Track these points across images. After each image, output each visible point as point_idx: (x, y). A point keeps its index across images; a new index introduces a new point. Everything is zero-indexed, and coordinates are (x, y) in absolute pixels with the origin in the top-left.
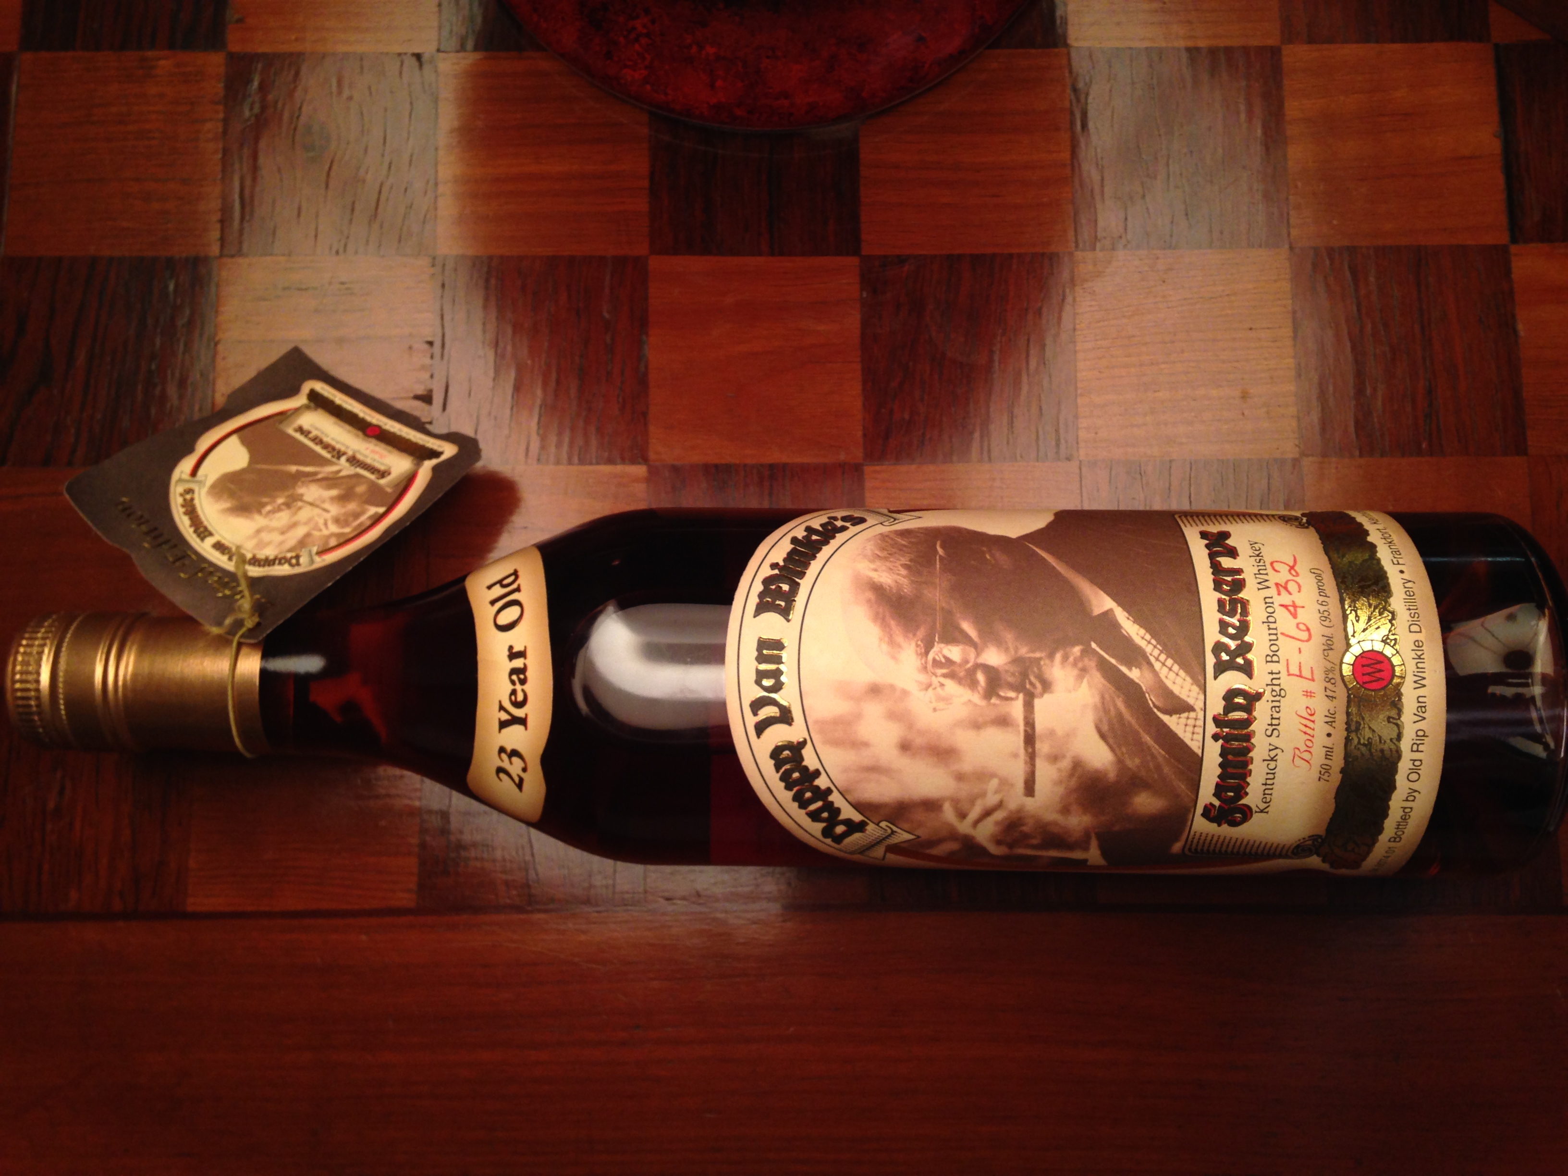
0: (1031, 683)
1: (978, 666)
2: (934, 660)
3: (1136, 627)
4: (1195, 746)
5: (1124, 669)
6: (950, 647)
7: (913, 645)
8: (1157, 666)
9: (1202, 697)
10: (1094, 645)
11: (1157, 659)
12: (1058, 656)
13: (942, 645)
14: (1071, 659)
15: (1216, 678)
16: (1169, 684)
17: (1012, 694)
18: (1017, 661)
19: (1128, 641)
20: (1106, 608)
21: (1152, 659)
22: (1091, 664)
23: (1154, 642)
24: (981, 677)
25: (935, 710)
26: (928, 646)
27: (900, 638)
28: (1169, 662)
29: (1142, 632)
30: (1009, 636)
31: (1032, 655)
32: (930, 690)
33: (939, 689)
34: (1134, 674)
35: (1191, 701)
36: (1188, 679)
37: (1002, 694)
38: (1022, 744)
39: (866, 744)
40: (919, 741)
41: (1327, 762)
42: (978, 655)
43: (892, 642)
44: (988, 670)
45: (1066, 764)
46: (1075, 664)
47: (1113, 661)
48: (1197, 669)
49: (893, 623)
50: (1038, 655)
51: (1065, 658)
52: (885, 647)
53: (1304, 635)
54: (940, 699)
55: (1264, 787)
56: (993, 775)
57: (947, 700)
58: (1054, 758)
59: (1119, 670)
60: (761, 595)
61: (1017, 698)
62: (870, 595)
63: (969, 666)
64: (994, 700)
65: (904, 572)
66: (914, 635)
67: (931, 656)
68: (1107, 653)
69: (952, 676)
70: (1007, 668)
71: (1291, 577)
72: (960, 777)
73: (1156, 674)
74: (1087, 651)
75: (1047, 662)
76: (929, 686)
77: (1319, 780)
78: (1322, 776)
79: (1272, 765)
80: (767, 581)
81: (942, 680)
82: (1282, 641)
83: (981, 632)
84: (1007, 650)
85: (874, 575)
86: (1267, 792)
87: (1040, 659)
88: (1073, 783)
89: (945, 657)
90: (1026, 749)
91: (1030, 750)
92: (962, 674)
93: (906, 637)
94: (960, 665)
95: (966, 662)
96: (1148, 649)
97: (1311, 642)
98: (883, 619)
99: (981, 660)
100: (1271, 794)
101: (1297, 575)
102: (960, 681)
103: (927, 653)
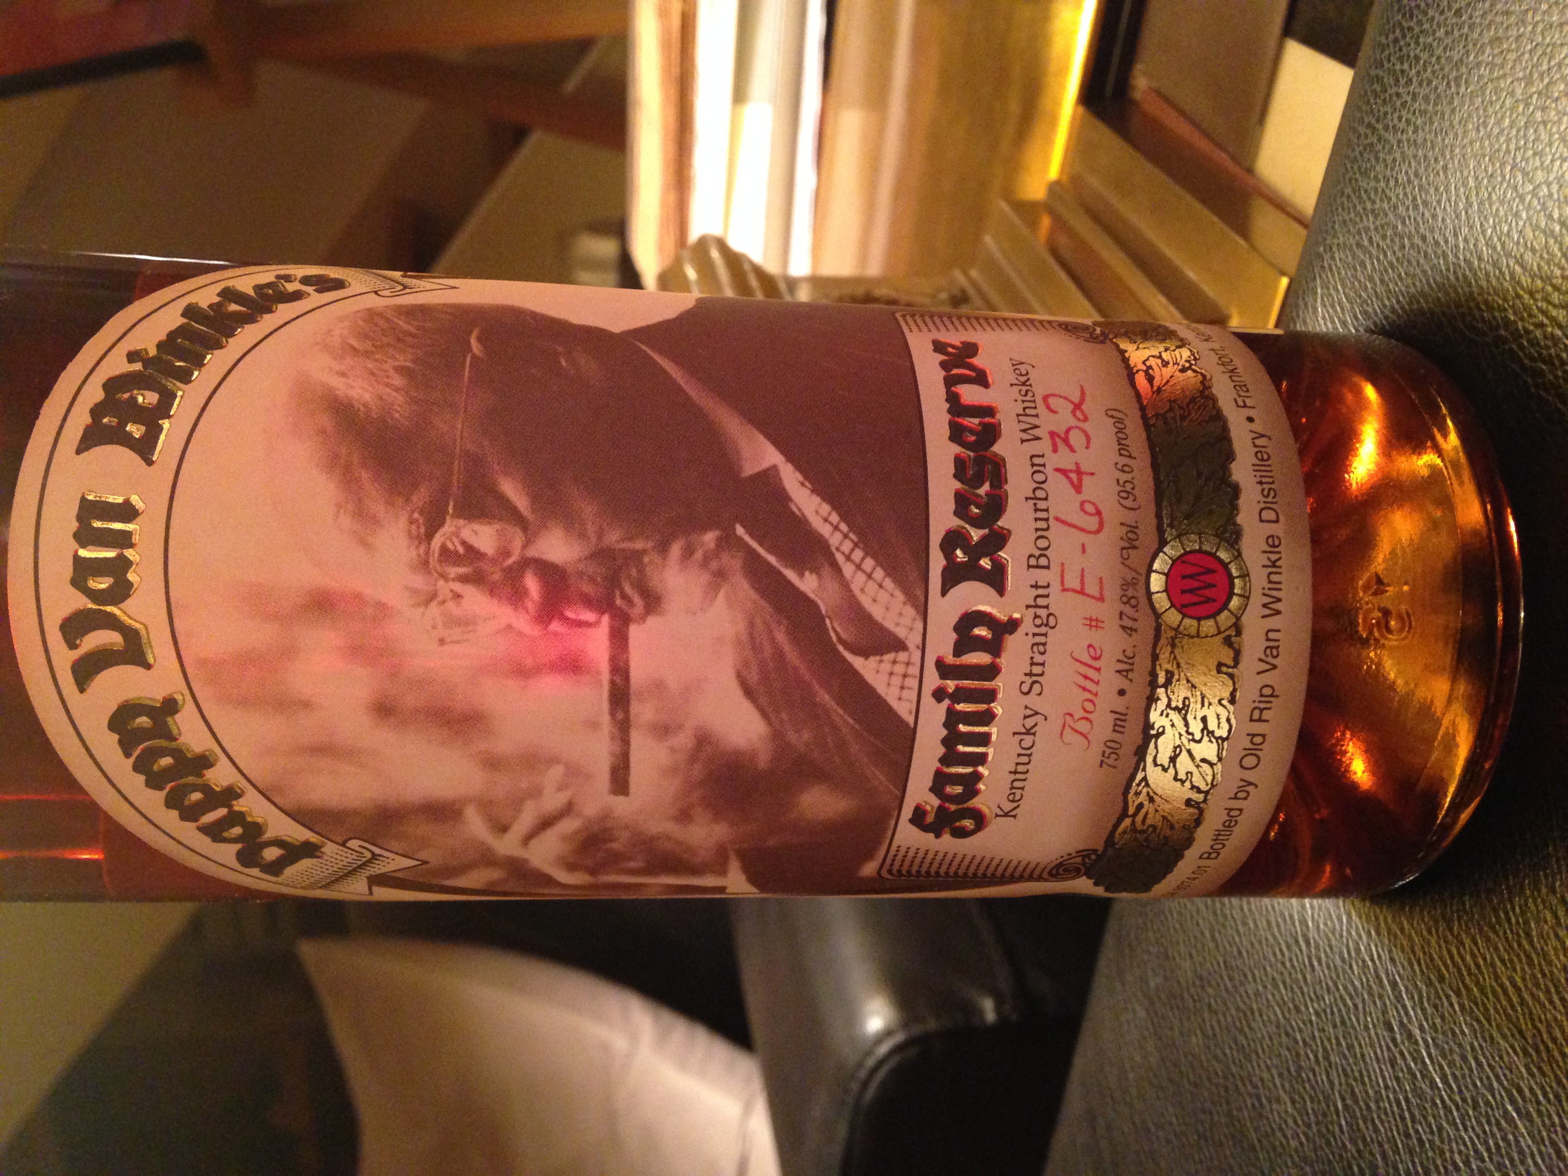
0: (624, 596)
1: (526, 563)
2: (444, 549)
3: (816, 499)
4: (904, 710)
5: (790, 574)
6: (476, 526)
7: (403, 520)
8: (848, 569)
9: (919, 625)
10: (740, 530)
11: (848, 558)
12: (676, 549)
13: (461, 522)
14: (699, 555)
15: (944, 593)
16: (865, 601)
17: (589, 616)
18: (601, 554)
19: (800, 523)
20: (765, 465)
21: (840, 558)
22: (734, 562)
23: (844, 527)
24: (532, 584)
25: (442, 642)
26: (434, 523)
27: (378, 507)
28: (869, 564)
29: (826, 508)
30: (588, 510)
31: (626, 545)
32: (434, 603)
33: (450, 605)
35: (901, 632)
36: (900, 596)
37: (570, 614)
38: (605, 706)
39: (307, 705)
40: (411, 700)
41: (1117, 737)
43: (362, 514)
45: (684, 740)
46: (705, 564)
47: (772, 559)
49: (365, 476)
50: (639, 545)
51: (688, 552)
52: (346, 521)
54: (452, 621)
55: (1013, 777)
56: (553, 760)
57: (466, 623)
58: (663, 730)
59: (780, 573)
60: (97, 412)
61: (597, 623)
62: (325, 421)
63: (510, 561)
64: (555, 626)
65: (398, 381)
66: (408, 500)
67: (437, 541)
68: (761, 544)
69: (477, 579)
70: (581, 566)
71: (1073, 422)
72: (492, 763)
73: (845, 585)
74: (728, 541)
75: (656, 558)
76: (432, 597)
77: (1101, 766)
78: (1105, 760)
79: (1028, 741)
80: (113, 385)
81: (458, 587)
83: (535, 499)
84: (582, 535)
85: (339, 384)
86: (1016, 784)
87: (644, 552)
88: (698, 771)
89: (464, 543)
90: (612, 714)
91: (620, 716)
92: (497, 576)
93: (390, 503)
94: (494, 561)
96: (834, 540)
97: (1102, 536)
98: (347, 469)
99: (532, 552)
100: (1022, 788)
101: (1086, 419)
102: (493, 590)
103: (429, 536)
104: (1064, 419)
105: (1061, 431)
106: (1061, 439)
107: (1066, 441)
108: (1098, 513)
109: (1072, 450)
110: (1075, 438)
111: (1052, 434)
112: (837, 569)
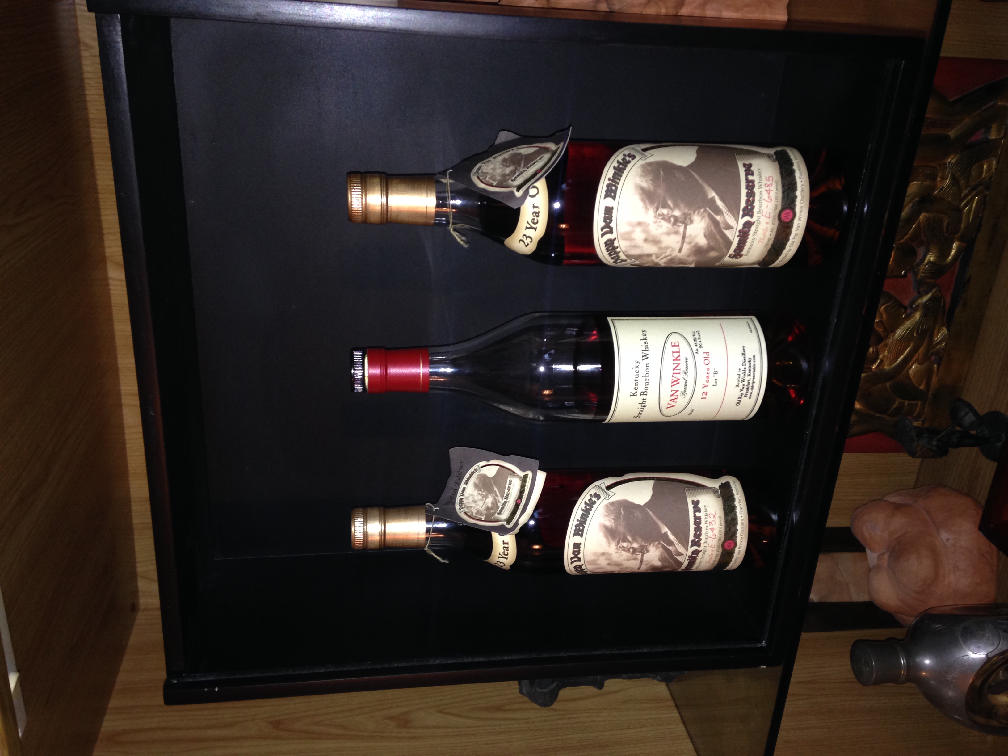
1: (631, 548)
5: (668, 547)
8: (676, 546)
11: (677, 544)
21: (675, 544)
34: (670, 548)
42: (631, 545)
44: (633, 548)
46: (656, 546)
47: (666, 545)
48: (686, 546)
50: (647, 544)
51: (654, 545)
53: (714, 537)
59: (666, 547)
68: (664, 543)
70: (639, 548)
71: (713, 519)
73: (676, 548)
74: (659, 543)
75: (649, 546)
81: (622, 551)
82: (709, 539)
87: (647, 545)
92: (626, 549)
94: (626, 548)
95: (628, 547)
96: (675, 542)
97: (715, 539)
99: (632, 546)
101: (715, 519)
103: (618, 545)
104: (712, 519)
105: (711, 521)
106: (711, 523)
107: (712, 523)
108: (715, 536)
109: (712, 525)
110: (713, 523)
111: (710, 522)
112: (675, 545)
